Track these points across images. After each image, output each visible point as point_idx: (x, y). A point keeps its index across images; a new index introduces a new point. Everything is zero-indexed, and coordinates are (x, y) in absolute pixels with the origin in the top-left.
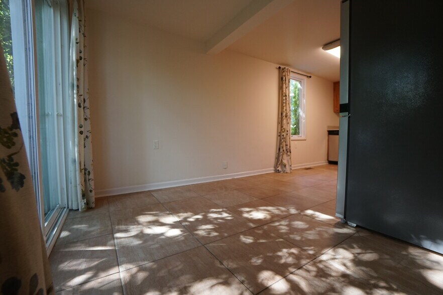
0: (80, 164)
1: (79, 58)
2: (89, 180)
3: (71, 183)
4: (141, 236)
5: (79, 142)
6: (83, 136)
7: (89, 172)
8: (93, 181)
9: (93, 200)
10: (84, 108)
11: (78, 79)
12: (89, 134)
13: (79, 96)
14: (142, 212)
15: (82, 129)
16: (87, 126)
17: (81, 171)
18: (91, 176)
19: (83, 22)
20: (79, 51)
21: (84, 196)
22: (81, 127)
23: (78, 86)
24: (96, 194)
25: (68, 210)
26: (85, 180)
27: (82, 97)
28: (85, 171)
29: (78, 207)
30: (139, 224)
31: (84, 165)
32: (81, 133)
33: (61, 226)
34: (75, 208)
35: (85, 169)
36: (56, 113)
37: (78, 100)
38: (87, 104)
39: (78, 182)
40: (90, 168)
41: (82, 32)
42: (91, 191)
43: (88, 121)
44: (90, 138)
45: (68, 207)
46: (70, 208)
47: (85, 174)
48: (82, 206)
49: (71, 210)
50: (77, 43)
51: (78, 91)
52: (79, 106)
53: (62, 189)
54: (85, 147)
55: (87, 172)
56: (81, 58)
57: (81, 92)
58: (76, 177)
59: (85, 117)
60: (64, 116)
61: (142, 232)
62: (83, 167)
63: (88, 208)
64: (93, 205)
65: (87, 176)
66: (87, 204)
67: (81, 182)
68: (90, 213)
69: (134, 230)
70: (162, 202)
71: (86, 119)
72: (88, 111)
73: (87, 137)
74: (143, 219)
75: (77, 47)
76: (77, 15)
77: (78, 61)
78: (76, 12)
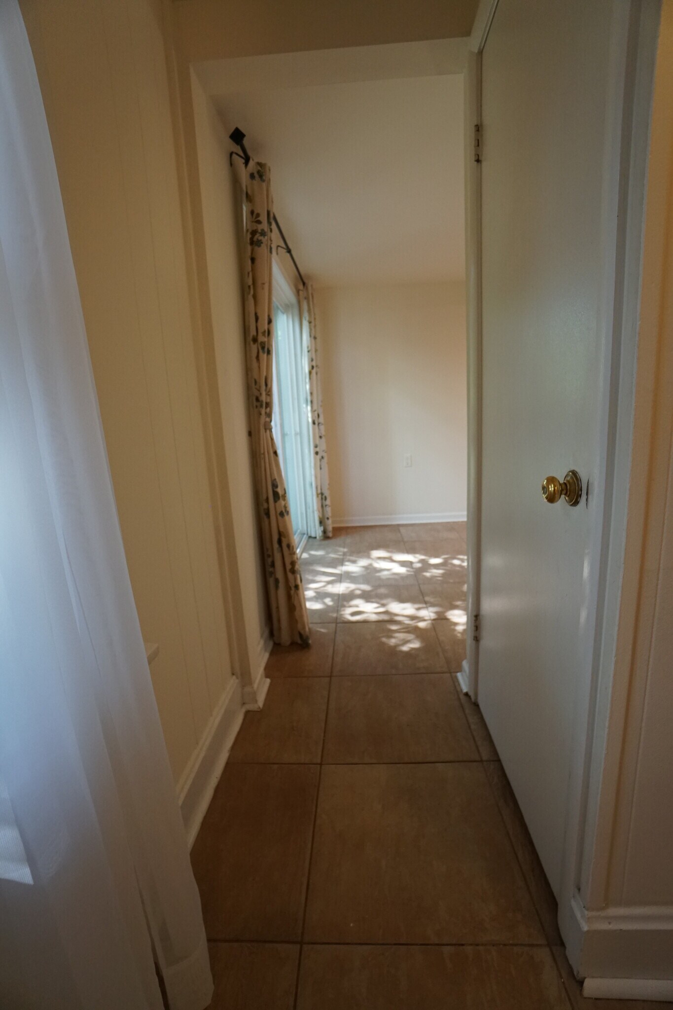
0: (317, 488)
1: (311, 368)
2: (326, 506)
3: (309, 508)
4: (369, 569)
5: (315, 464)
6: (319, 457)
7: (326, 498)
8: (330, 508)
9: (330, 528)
10: (319, 424)
11: (311, 394)
12: (325, 455)
13: (313, 411)
14: (377, 547)
15: (318, 449)
16: (323, 446)
17: (318, 495)
18: (328, 502)
19: (313, 324)
20: (310, 360)
21: (321, 522)
22: (316, 446)
23: (312, 402)
24: (333, 522)
25: (307, 537)
26: (322, 506)
27: (316, 413)
28: (322, 497)
29: (316, 534)
30: (369, 557)
31: (321, 489)
32: (317, 453)
33: (303, 547)
34: (313, 535)
35: (322, 494)
36: (293, 433)
37: (312, 417)
38: (321, 420)
39: (315, 508)
40: (327, 493)
41: (313, 336)
42: (328, 518)
43: (323, 439)
44: (325, 460)
45: (307, 534)
46: (309, 535)
47: (322, 498)
48: (319, 534)
49: (310, 537)
50: (309, 351)
51: (312, 407)
52: (314, 423)
53: (302, 514)
54: (321, 469)
55: (324, 497)
56: (313, 367)
57: (315, 407)
58: (314, 502)
59: (320, 435)
60: (301, 433)
61: (371, 565)
62: (319, 491)
63: (326, 536)
64: (330, 535)
65: (324, 501)
66: (325, 532)
67: (318, 508)
68: (326, 542)
69: (363, 562)
70: (405, 539)
71: (321, 437)
72: (322, 427)
73: (322, 457)
74: (376, 553)
75: (308, 355)
76: (307, 318)
77: (310, 373)
78: (306, 315)
